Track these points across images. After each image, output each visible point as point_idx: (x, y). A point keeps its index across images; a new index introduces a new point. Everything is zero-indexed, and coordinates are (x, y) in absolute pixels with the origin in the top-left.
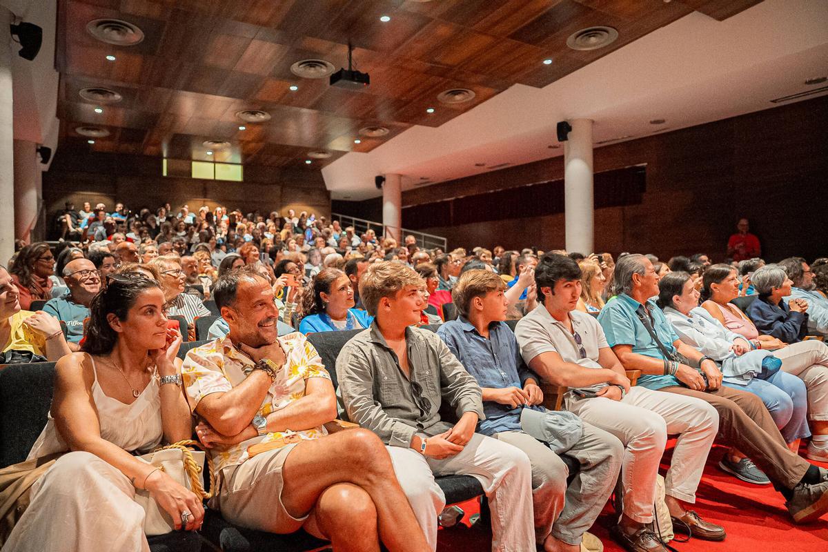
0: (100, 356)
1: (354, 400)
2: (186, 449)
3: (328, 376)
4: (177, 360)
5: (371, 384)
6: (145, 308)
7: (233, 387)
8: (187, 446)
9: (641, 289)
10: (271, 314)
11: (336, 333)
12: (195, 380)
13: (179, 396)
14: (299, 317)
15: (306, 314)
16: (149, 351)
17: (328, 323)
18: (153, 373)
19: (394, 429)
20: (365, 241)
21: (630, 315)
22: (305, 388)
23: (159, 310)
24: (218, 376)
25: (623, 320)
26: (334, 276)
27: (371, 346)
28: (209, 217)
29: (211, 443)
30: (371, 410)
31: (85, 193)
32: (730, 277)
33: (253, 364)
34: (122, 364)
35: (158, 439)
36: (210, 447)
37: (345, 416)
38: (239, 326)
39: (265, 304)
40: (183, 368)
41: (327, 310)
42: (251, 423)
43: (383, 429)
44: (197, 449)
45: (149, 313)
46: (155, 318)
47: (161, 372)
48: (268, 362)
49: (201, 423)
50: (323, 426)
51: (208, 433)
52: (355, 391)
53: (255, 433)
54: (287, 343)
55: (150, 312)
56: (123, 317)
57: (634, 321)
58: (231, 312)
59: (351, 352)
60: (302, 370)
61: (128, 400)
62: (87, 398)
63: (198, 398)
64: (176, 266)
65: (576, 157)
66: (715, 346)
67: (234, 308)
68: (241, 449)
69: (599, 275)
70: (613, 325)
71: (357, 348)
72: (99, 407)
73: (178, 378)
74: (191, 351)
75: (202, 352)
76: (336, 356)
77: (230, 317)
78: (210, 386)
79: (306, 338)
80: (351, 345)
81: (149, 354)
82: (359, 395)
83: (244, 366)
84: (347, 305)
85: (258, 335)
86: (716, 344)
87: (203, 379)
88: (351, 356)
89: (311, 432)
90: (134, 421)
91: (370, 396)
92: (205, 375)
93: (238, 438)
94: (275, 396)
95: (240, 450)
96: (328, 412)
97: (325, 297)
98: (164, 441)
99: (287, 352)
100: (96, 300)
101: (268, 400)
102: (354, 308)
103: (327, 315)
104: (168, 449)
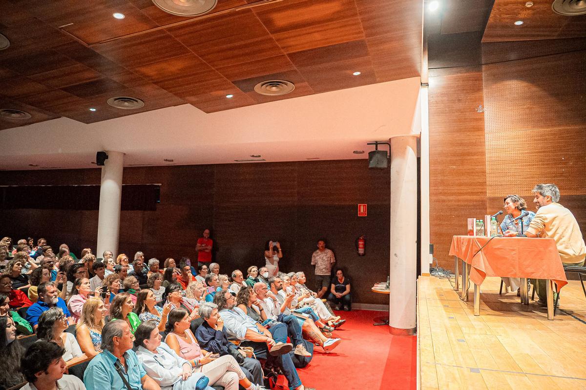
9: (119, 347)
21: (108, 369)
25: (103, 375)
32: (185, 317)
57: (111, 374)
65: (110, 178)
66: (170, 376)
69: (101, 307)
70: (94, 381)
86: (171, 374)
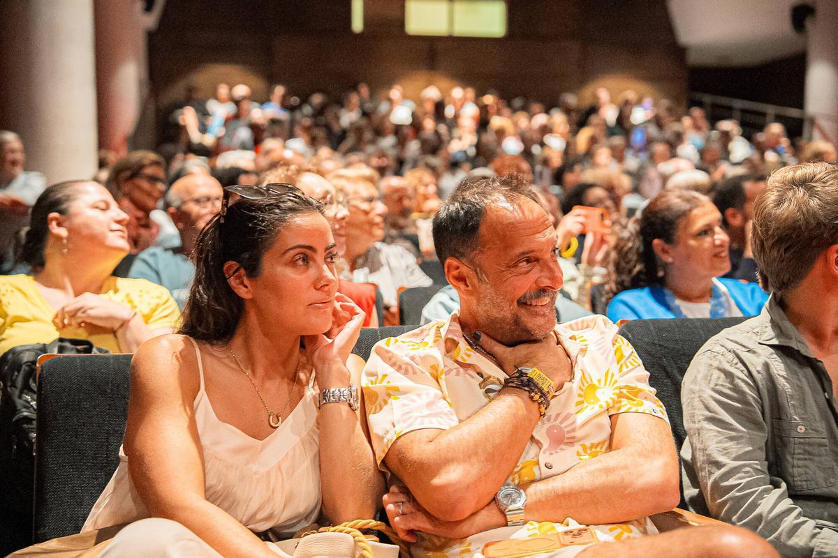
0: (212, 345)
1: (723, 470)
2: (361, 537)
3: (661, 410)
4: (353, 360)
5: (762, 437)
6: (292, 253)
7: (460, 421)
8: (366, 532)
10: (546, 282)
11: (684, 323)
12: (386, 402)
13: (353, 432)
14: (608, 293)
15: (622, 287)
16: (303, 337)
17: (668, 308)
18: (308, 383)
19: (817, 543)
20: (761, 148)
22: (611, 436)
23: (320, 257)
24: (432, 395)
26: (685, 206)
27: (767, 355)
28: (439, 107)
29: (411, 532)
30: (761, 496)
33: (502, 376)
34: (251, 361)
35: (312, 512)
36: (407, 538)
37: (700, 505)
38: (479, 300)
39: (537, 260)
40: (364, 377)
41: (669, 280)
42: (494, 499)
43: (791, 542)
44: (384, 538)
45: (300, 262)
46: (312, 272)
47: (321, 382)
48: (532, 372)
49: (394, 489)
50: (649, 521)
51: (406, 510)
52: (725, 452)
53: (502, 520)
54: (573, 338)
55: (304, 260)
56: (252, 269)
58: (464, 270)
59: (716, 364)
60: (605, 395)
61: (259, 429)
62: (184, 422)
63: (391, 437)
64: (366, 190)
67: (471, 262)
68: (472, 548)
71: (731, 356)
72: (205, 441)
73: (354, 394)
74: (381, 343)
75: (402, 345)
76: (683, 372)
77: (461, 279)
78: (415, 414)
79: (616, 328)
80: (718, 348)
81: (303, 346)
82: (736, 459)
83: (485, 379)
84: (713, 268)
85: (516, 321)
87: (402, 400)
88: (716, 373)
89: (618, 529)
90: (269, 473)
91: (759, 464)
92: (405, 393)
93: (465, 528)
94: (546, 444)
95: (469, 551)
96: (658, 491)
97: (665, 251)
98: (324, 518)
99: (573, 354)
100: (205, 235)
101: (531, 452)
102: (726, 276)
103: (667, 291)
104: (328, 533)
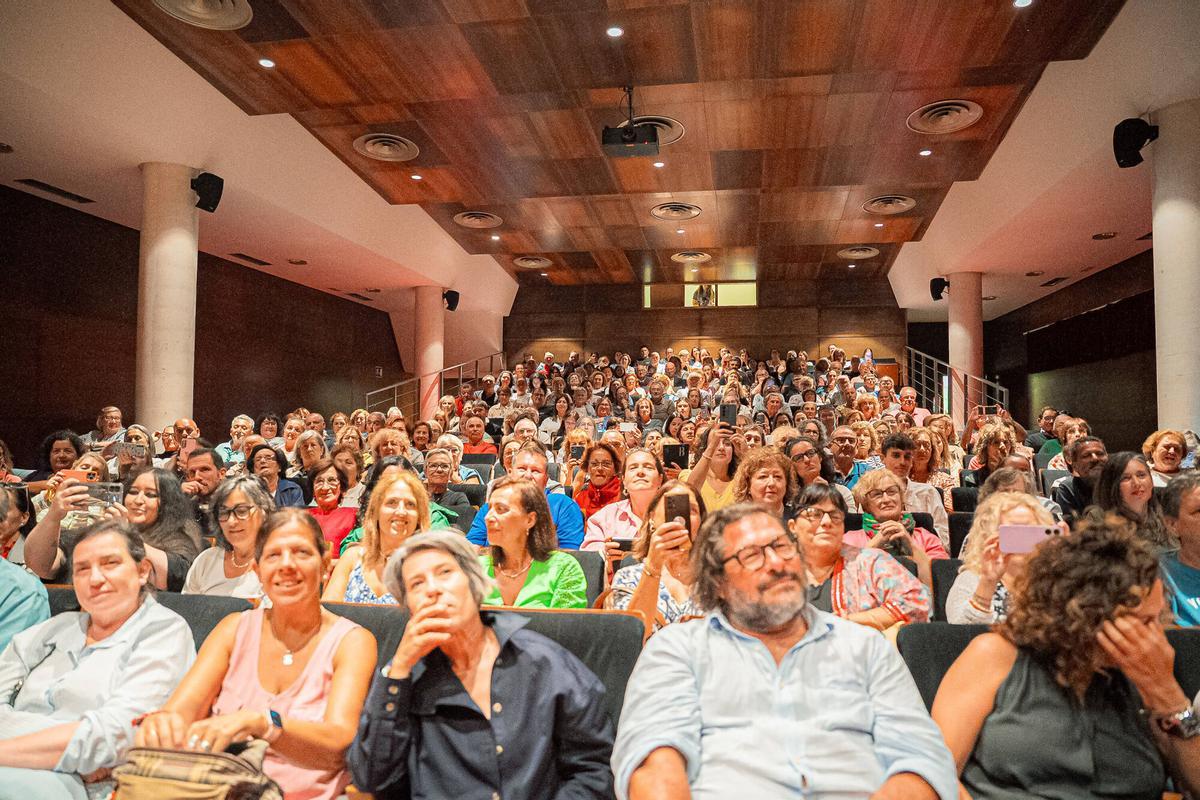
31: (550, 340)
